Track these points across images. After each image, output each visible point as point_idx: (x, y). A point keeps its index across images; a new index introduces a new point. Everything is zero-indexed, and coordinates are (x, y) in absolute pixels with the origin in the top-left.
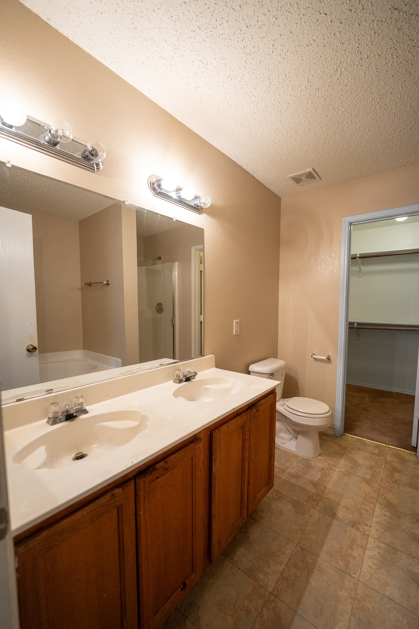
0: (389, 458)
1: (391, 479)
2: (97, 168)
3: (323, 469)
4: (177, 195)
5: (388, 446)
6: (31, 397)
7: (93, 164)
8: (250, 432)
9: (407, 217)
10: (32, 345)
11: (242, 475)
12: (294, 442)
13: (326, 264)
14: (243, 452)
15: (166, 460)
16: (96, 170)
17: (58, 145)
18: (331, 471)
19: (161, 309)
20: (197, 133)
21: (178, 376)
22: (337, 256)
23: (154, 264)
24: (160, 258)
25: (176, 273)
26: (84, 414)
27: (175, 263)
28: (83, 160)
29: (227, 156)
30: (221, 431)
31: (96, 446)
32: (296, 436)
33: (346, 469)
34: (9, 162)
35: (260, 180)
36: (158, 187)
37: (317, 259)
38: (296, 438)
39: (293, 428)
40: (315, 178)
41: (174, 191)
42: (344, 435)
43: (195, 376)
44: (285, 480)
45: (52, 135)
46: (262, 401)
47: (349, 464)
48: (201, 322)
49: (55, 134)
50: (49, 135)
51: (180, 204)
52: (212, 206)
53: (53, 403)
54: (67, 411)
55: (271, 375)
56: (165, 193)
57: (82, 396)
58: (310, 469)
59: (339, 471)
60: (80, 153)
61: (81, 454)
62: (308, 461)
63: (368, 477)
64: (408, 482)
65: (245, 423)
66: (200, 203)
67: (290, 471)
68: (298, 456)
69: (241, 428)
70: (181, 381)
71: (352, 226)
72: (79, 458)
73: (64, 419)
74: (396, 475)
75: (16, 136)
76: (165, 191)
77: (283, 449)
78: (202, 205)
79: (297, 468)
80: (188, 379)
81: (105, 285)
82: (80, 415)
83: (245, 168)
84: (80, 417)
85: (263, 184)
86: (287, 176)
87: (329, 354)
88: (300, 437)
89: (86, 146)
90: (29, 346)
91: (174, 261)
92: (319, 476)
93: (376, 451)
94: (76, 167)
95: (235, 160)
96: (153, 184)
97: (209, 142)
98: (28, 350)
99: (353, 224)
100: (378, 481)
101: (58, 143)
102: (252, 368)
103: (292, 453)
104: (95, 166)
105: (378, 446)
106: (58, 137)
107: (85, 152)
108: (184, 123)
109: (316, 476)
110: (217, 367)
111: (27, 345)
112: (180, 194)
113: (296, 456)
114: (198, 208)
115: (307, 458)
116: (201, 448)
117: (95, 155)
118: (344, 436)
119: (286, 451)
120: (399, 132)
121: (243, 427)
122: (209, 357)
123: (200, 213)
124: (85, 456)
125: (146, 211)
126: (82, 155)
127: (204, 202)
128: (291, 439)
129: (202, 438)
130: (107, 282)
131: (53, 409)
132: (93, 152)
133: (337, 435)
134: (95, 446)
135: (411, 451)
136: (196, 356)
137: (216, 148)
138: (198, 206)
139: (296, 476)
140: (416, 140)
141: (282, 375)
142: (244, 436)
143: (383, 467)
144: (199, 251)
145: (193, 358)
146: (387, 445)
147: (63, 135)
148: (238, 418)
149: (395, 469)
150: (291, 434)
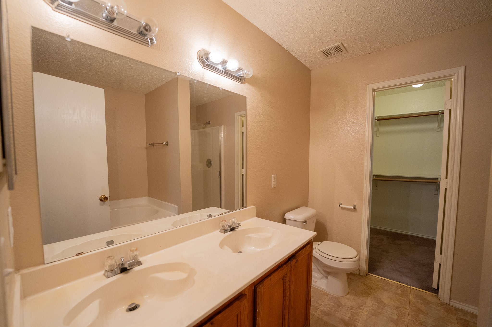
0: (412, 299)
1: (417, 321)
2: (152, 42)
3: (352, 308)
4: (223, 67)
5: (410, 287)
6: (90, 251)
7: (148, 39)
8: (290, 281)
9: (423, 84)
10: (104, 196)
11: (283, 322)
12: (324, 281)
13: (352, 126)
14: (284, 301)
15: (212, 321)
16: (150, 44)
17: (115, 21)
18: (359, 310)
19: (210, 164)
20: (240, 13)
21: (224, 226)
22: (361, 119)
23: (204, 128)
24: (209, 123)
25: (222, 135)
26: (139, 266)
27: (221, 126)
28: (138, 35)
29: (266, 34)
30: (264, 286)
31: (148, 296)
32: (326, 275)
33: (373, 308)
34: (68, 36)
35: (293, 55)
36: (206, 60)
37: (343, 122)
38: (327, 278)
39: (323, 268)
40: (342, 51)
41: (220, 63)
42: (368, 274)
43: (238, 227)
44: (318, 317)
45: (109, 12)
46: (301, 252)
47: (376, 303)
48: (243, 175)
49: (111, 10)
50: (106, 11)
51: (225, 75)
52: (253, 76)
53: (110, 257)
54: (122, 264)
55: (304, 224)
56: (212, 65)
57: (136, 250)
58: (341, 308)
59: (367, 311)
60: (136, 30)
61: (134, 305)
62: (338, 299)
63: (395, 317)
64: (434, 324)
65: (286, 274)
66: (243, 74)
67: (322, 309)
68: (328, 294)
69: (282, 279)
70: (226, 231)
71: (375, 92)
72: (132, 309)
73: (119, 271)
74: (421, 316)
75: (75, 12)
76: (213, 63)
77: (315, 287)
78: (245, 76)
79: (328, 306)
80: (232, 229)
81: (164, 145)
82: (135, 267)
83: (281, 44)
84: (134, 269)
85: (296, 58)
86: (318, 51)
87: (355, 204)
88: (330, 277)
89: (140, 22)
90: (101, 196)
91: (220, 125)
92: (349, 315)
93: (399, 292)
94: (132, 41)
95: (273, 37)
96: (202, 57)
97: (250, 21)
98: (101, 200)
99: (376, 90)
100: (405, 322)
101: (115, 19)
102: (288, 216)
103: (323, 291)
104: (149, 41)
105: (400, 287)
106: (114, 14)
107: (139, 28)
108: (229, 4)
109: (347, 316)
110: (257, 216)
111: (100, 196)
112: (226, 66)
113: (327, 294)
114: (242, 79)
115: (337, 296)
116: (246, 303)
117: (149, 30)
118: (368, 276)
119: (317, 289)
120: (426, 4)
121: (284, 278)
122: (251, 208)
123: (243, 83)
124: (137, 307)
125: (196, 81)
126: (137, 31)
127: (246, 73)
128: (322, 278)
129: (246, 294)
130: (166, 143)
131: (110, 262)
132: (147, 28)
133: (362, 275)
134: (146, 296)
135: (432, 292)
136: (238, 208)
137: (257, 27)
138: (241, 77)
139: (328, 314)
140: (441, 11)
141: (313, 222)
142: (285, 286)
143: (408, 307)
144: (241, 117)
145: (237, 209)
146: (409, 285)
147: (118, 12)
148: (279, 270)
149: (419, 311)
150: (322, 274)
